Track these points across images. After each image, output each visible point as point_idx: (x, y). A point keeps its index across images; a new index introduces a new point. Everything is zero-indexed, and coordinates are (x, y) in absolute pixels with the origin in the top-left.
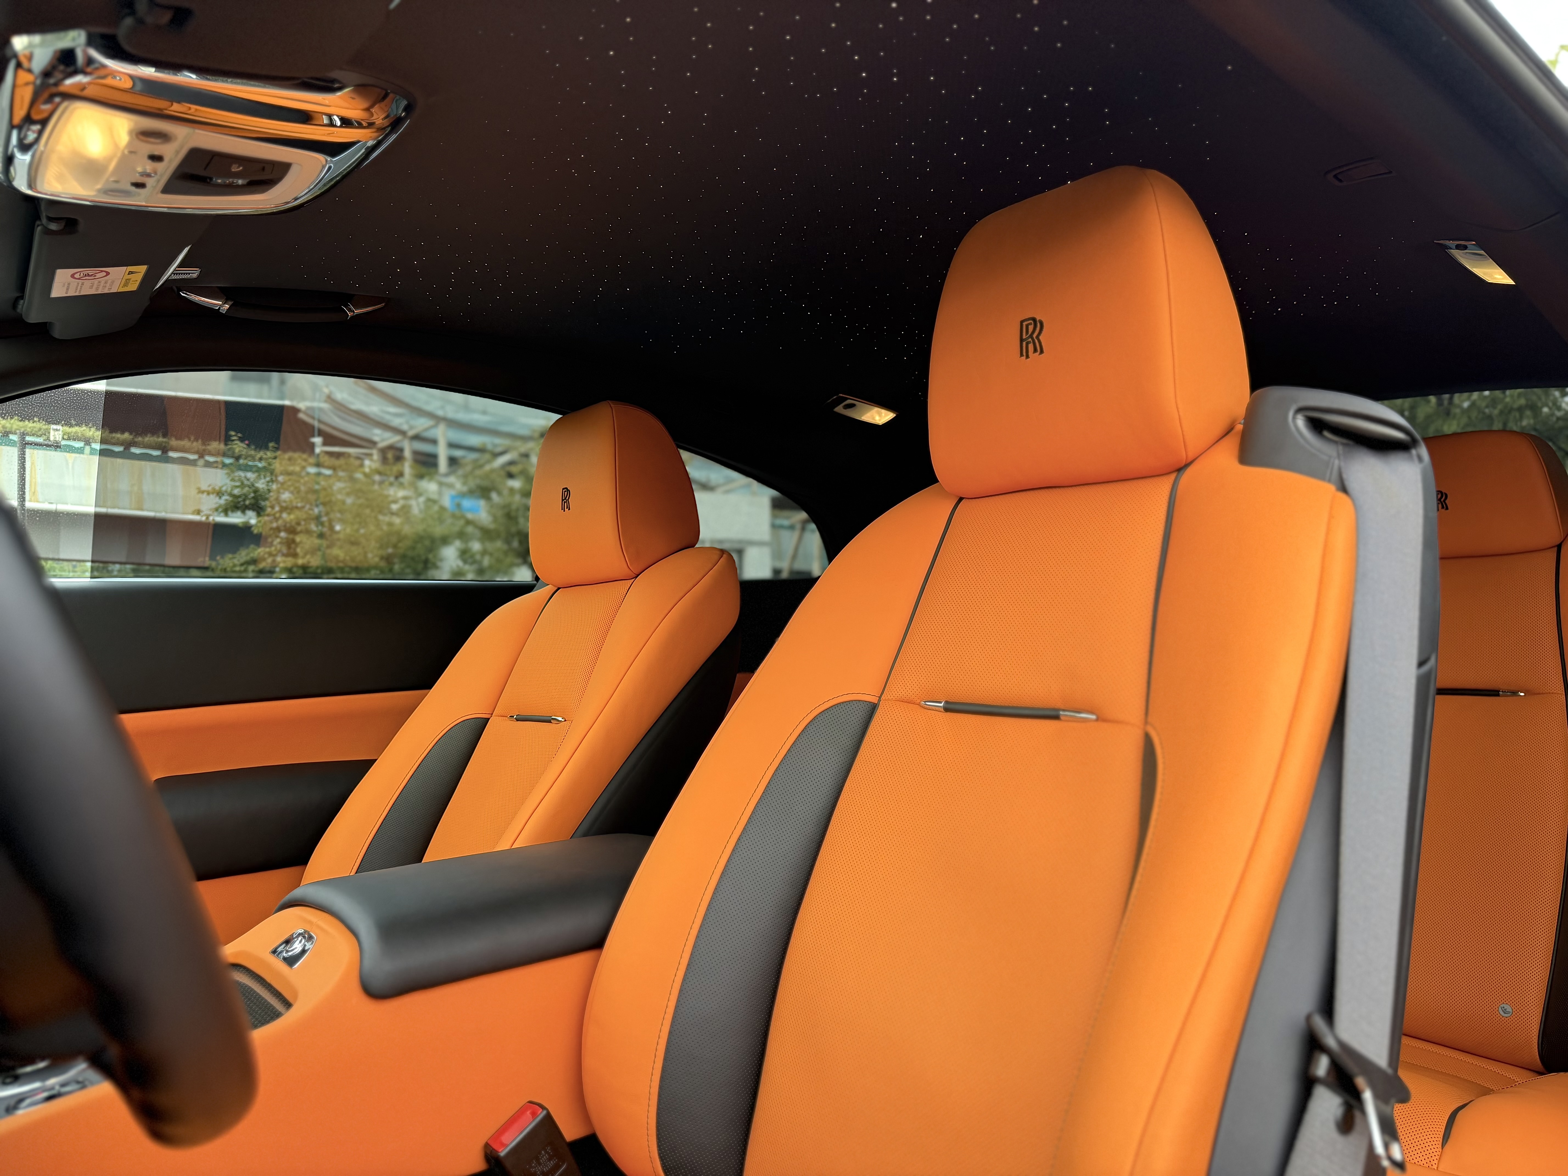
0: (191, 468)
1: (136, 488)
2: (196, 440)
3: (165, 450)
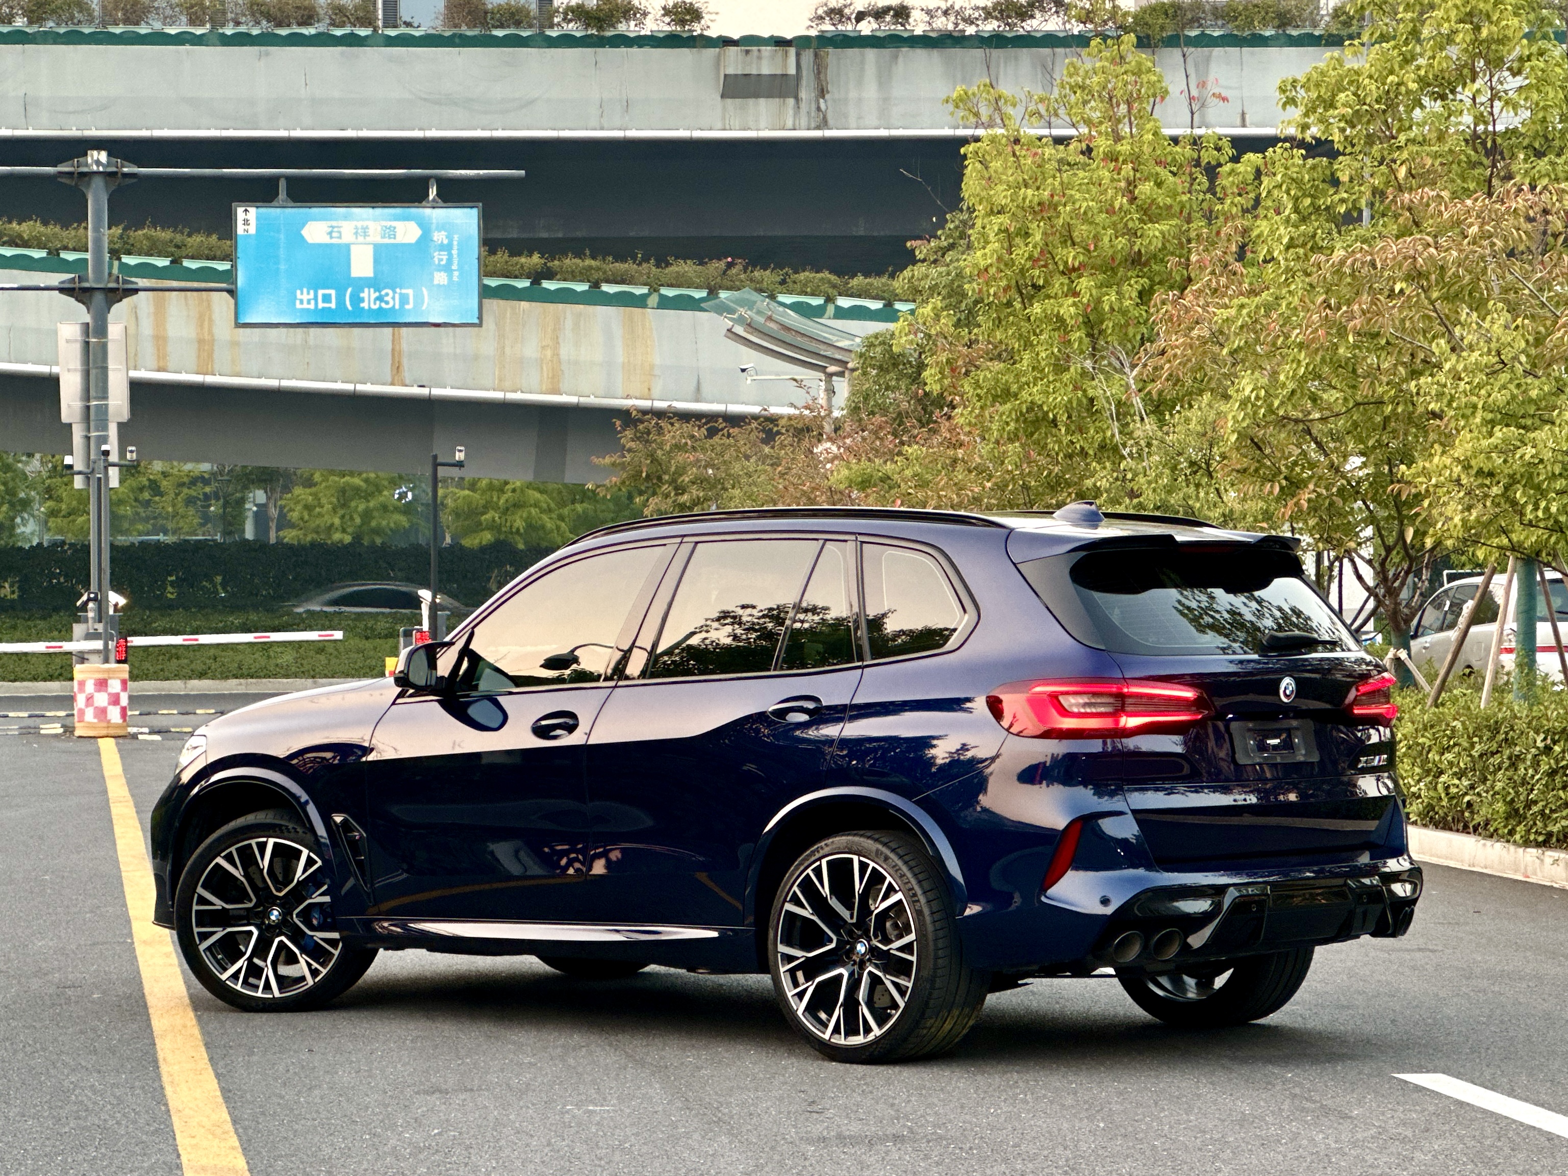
0: (636, 312)
1: (549, 353)
2: (646, 259)
3: (596, 280)
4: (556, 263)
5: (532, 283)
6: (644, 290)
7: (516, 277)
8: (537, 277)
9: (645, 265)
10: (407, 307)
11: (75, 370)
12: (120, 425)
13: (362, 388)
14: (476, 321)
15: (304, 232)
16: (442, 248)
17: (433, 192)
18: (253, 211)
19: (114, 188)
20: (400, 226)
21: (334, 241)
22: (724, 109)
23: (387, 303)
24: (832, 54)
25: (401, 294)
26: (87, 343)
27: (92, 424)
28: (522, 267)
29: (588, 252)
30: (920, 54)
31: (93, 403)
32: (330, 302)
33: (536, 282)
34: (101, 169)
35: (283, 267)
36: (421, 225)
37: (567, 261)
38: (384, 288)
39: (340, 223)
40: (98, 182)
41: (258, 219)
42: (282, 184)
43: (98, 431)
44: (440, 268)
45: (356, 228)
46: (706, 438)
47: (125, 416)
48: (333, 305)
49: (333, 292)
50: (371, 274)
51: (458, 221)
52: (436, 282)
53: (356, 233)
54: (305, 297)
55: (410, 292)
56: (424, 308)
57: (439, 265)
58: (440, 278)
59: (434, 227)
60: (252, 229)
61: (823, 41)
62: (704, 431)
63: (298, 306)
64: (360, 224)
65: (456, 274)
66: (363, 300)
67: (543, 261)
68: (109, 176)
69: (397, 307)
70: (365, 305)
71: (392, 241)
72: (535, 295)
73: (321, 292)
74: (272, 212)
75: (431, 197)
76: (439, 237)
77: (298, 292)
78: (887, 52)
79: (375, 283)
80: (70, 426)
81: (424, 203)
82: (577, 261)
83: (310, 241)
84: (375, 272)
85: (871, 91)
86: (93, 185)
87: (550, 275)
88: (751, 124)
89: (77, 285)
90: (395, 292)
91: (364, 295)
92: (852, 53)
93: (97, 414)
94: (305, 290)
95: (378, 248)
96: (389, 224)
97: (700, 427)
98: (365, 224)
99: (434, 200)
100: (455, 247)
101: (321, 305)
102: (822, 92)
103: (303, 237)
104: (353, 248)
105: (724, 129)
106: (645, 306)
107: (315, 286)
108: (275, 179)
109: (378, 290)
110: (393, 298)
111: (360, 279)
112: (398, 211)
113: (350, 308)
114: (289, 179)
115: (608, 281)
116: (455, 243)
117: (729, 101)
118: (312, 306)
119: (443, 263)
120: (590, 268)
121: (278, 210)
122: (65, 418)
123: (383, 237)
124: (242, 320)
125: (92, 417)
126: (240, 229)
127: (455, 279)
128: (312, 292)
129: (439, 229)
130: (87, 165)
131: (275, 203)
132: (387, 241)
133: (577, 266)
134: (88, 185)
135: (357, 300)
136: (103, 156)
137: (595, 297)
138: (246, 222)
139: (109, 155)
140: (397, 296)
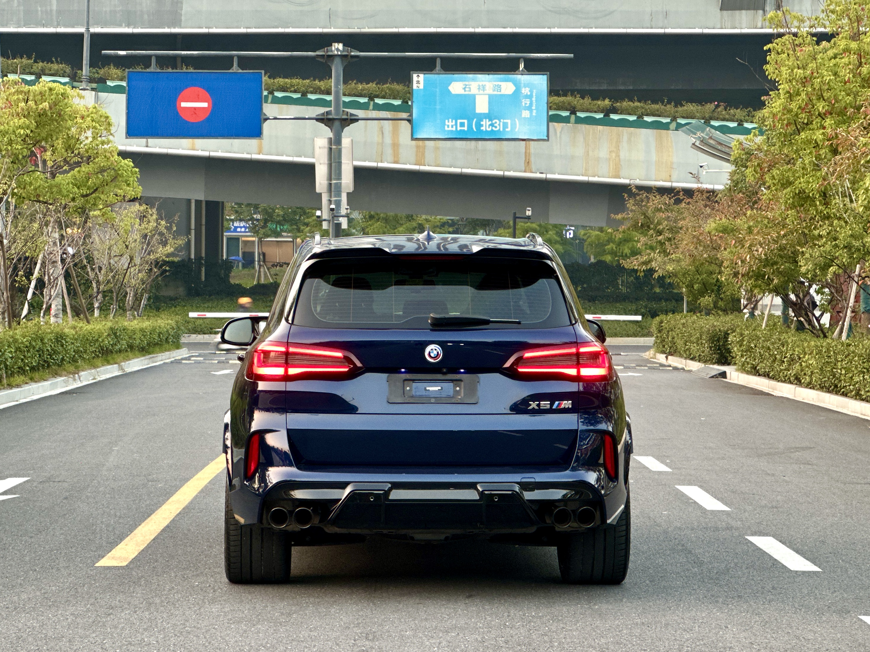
0: (664, 132)
1: (614, 155)
2: (669, 102)
3: (640, 114)
4: (618, 104)
5: (604, 116)
6: (668, 120)
7: (595, 112)
8: (607, 112)
9: (668, 106)
10: (507, 130)
11: (324, 164)
12: (348, 194)
13: (507, 174)
14: (546, 138)
15: (450, 88)
16: (527, 97)
17: (522, 66)
18: (422, 76)
19: (345, 64)
20: (503, 85)
21: (467, 93)
22: (722, 15)
23: (496, 127)
25: (503, 123)
26: (331, 149)
27: (333, 193)
28: (599, 106)
29: (636, 99)
31: (334, 182)
32: (464, 126)
33: (607, 115)
34: (339, 53)
35: (438, 107)
36: (515, 85)
37: (625, 104)
38: (495, 119)
39: (471, 83)
40: (337, 61)
41: (425, 80)
42: (438, 62)
43: (335, 197)
44: (526, 108)
45: (479, 86)
46: (674, 204)
47: (351, 189)
48: (466, 128)
49: (466, 121)
50: (486, 111)
51: (536, 82)
52: (523, 116)
53: (479, 89)
54: (450, 124)
55: (509, 121)
56: (517, 130)
57: (525, 106)
58: (526, 114)
59: (522, 85)
60: (421, 86)
62: (672, 200)
63: (446, 128)
64: (481, 84)
65: (535, 111)
66: (482, 126)
67: (610, 103)
68: (343, 57)
69: (501, 130)
70: (483, 128)
71: (499, 93)
72: (606, 122)
73: (459, 121)
74: (432, 77)
75: (521, 69)
76: (525, 91)
77: (447, 121)
79: (489, 116)
80: (320, 195)
81: (517, 72)
82: (631, 103)
83: (453, 92)
84: (489, 110)
86: (335, 62)
87: (615, 111)
88: (737, 25)
89: (325, 117)
90: (500, 121)
91: (483, 123)
93: (335, 188)
94: (450, 120)
95: (491, 97)
96: (497, 83)
97: (670, 199)
98: (484, 83)
99: (522, 70)
100: (534, 97)
101: (459, 128)
102: (779, 7)
103: (449, 91)
104: (477, 97)
105: (722, 28)
106: (668, 129)
107: (456, 118)
108: (434, 59)
109: (491, 120)
110: (499, 125)
111: (480, 114)
112: (502, 76)
113: (475, 130)
114: (442, 59)
115: (647, 115)
116: (534, 94)
117: (725, 13)
118: (454, 129)
119: (528, 105)
120: (637, 107)
121: (436, 76)
122: (318, 190)
123: (494, 91)
124: (415, 137)
125: (333, 189)
126: (415, 86)
127: (534, 114)
128: (454, 121)
129: (525, 86)
130: (332, 51)
131: (433, 72)
132: (496, 93)
133: (630, 106)
134: (333, 61)
135: (479, 125)
136: (340, 46)
137: (640, 124)
138: (418, 82)
139: (344, 45)
140: (501, 124)
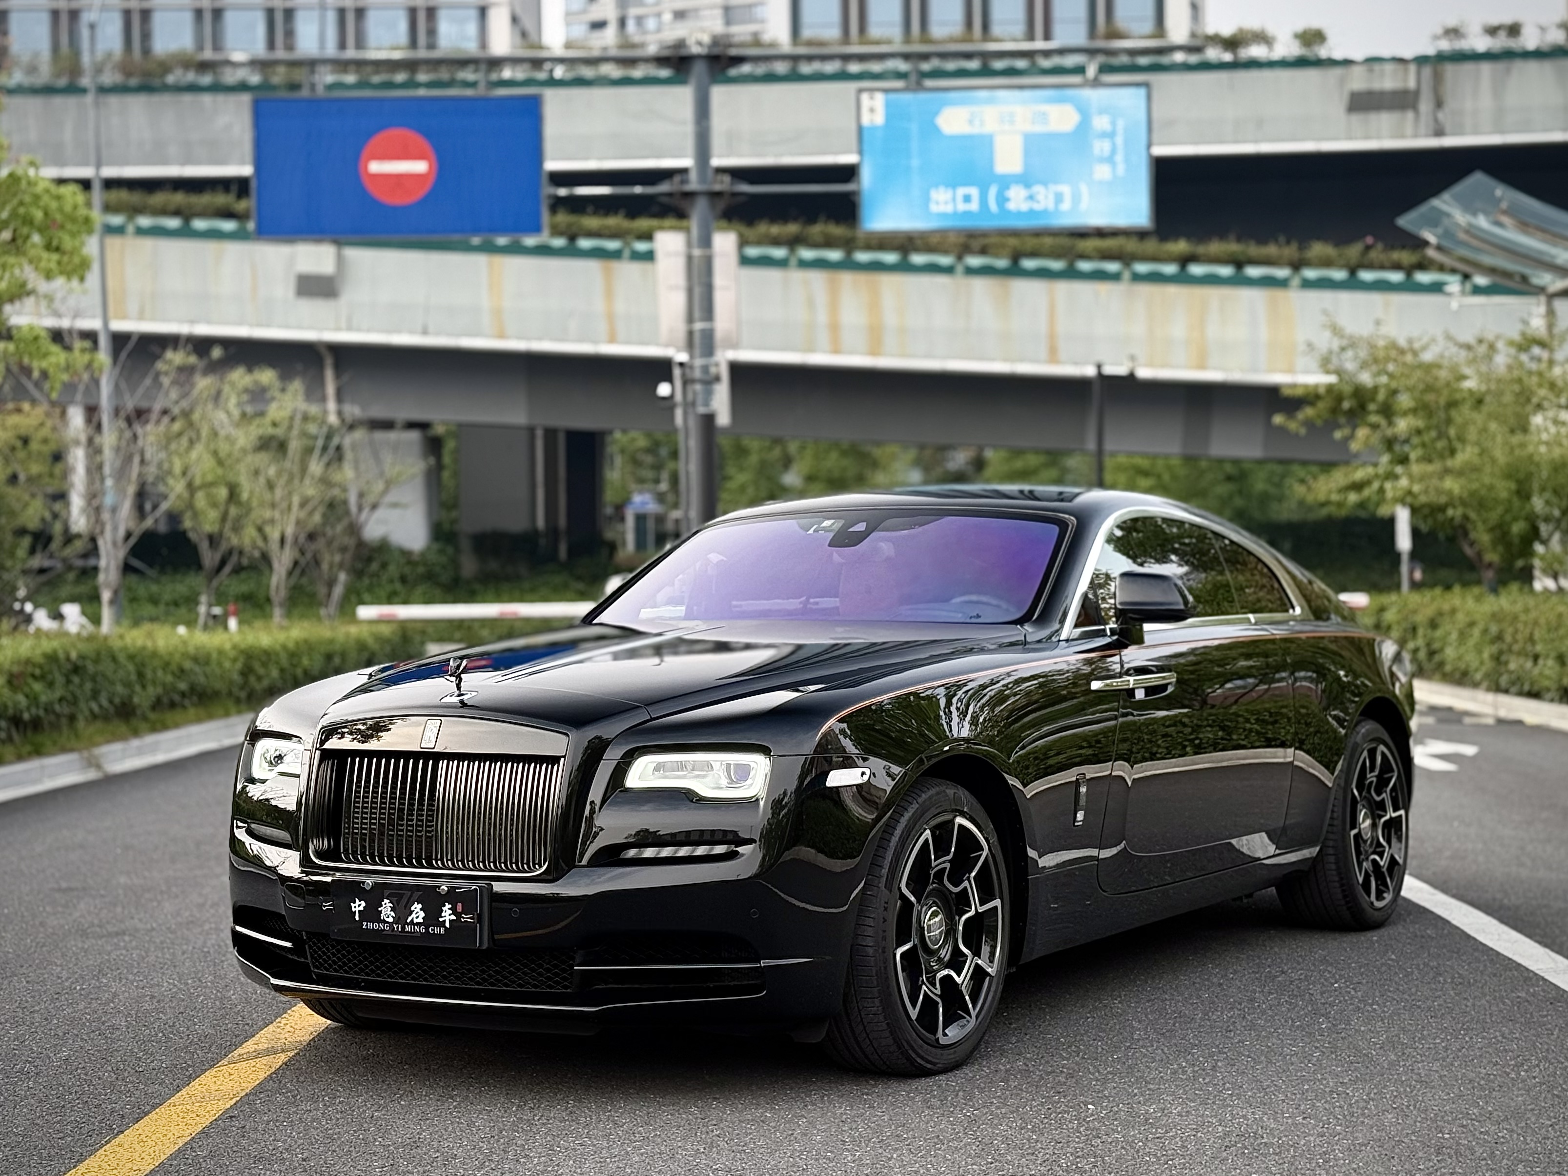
0: (1279, 294)
1: (1196, 334)
2: (1288, 242)
3: (1239, 265)
4: (1202, 248)
5: (1179, 268)
6: (1287, 272)
7: (1165, 263)
9: (1287, 246)
10: (1065, 207)
11: (678, 289)
15: (939, 121)
16: (1104, 135)
17: (1092, 71)
18: (880, 98)
20: (1054, 110)
21: (975, 131)
22: (1350, 120)
23: (1038, 202)
24: (1450, 69)
25: (1055, 192)
26: (690, 258)
28: (1170, 252)
30: (1532, 67)
32: (971, 202)
33: (1183, 266)
34: (704, 51)
35: (915, 162)
36: (1079, 110)
37: (1211, 246)
38: (1036, 185)
39: (983, 109)
40: (700, 67)
41: (888, 105)
44: (1102, 160)
45: (1002, 115)
48: (974, 206)
49: (974, 192)
50: (1019, 169)
51: (1122, 104)
52: (1097, 177)
53: (1001, 121)
54: (941, 197)
55: (1065, 189)
56: (1083, 208)
57: (1101, 156)
58: (1103, 172)
59: (1094, 111)
60: (879, 119)
61: (1441, 58)
63: (934, 208)
64: (1005, 109)
66: (1008, 200)
68: (710, 59)
69: (1053, 206)
70: (1012, 206)
71: (1045, 129)
73: (961, 191)
74: (902, 95)
75: (1090, 76)
76: (1101, 123)
77: (934, 192)
78: (1500, 66)
79: (1025, 180)
81: (1082, 84)
84: (1025, 167)
85: (1486, 101)
86: (695, 70)
88: (1373, 137)
89: (676, 189)
90: (1048, 190)
91: (1012, 194)
92: (1468, 67)
93: (701, 341)
94: (941, 189)
95: (1028, 138)
96: (1039, 108)
98: (1012, 108)
99: (1094, 79)
100: (1119, 134)
101: (962, 207)
102: (1439, 104)
103: (937, 130)
104: (997, 138)
105: (1347, 142)
106: (1287, 288)
107: (953, 185)
109: (1028, 186)
111: (1007, 175)
113: (995, 210)
115: (1252, 265)
116: (1119, 129)
117: (1354, 115)
118: (949, 209)
119: (1106, 153)
120: (1235, 251)
121: (910, 95)
123: (1034, 124)
125: (697, 340)
126: (866, 118)
127: (1121, 173)
128: (950, 192)
129: (1101, 112)
130: (686, 45)
132: (1039, 129)
133: (1221, 249)
134: (689, 70)
135: (1002, 199)
138: (872, 110)
140: (1051, 195)
